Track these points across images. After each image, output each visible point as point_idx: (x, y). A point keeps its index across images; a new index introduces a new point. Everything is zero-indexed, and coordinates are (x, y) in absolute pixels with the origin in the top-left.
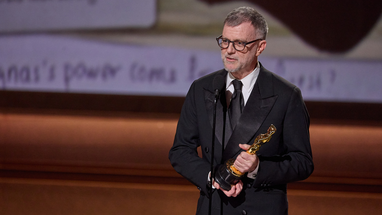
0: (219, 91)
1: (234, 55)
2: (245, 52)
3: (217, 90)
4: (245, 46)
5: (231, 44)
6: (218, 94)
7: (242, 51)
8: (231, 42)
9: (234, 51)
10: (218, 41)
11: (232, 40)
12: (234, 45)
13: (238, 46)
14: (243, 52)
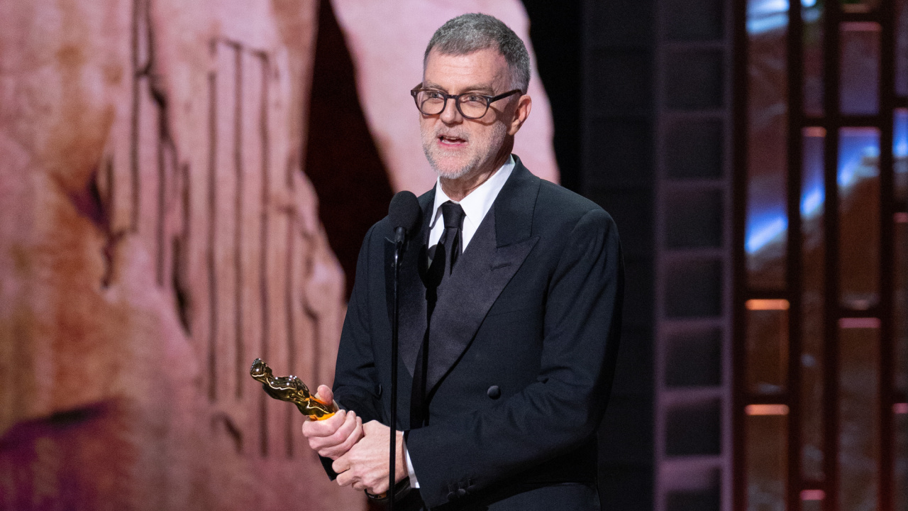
0: (406, 230)
1: (460, 127)
2: (488, 122)
3: (400, 230)
4: (488, 106)
5: (451, 102)
6: (402, 238)
7: (480, 120)
8: (451, 97)
9: (459, 117)
10: (415, 97)
11: (452, 93)
12: (457, 105)
13: (469, 105)
14: (481, 123)
